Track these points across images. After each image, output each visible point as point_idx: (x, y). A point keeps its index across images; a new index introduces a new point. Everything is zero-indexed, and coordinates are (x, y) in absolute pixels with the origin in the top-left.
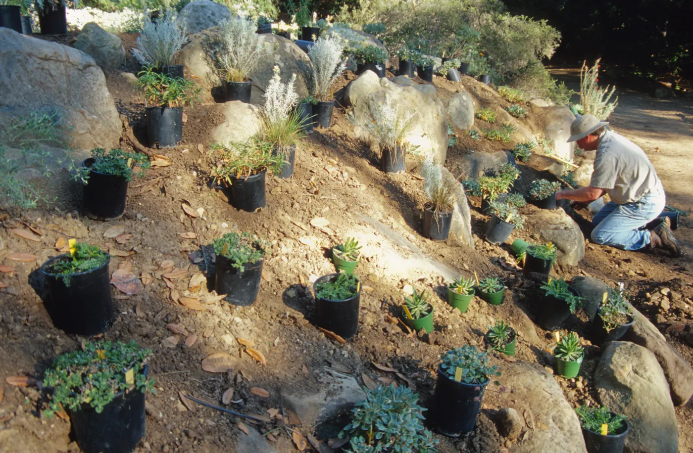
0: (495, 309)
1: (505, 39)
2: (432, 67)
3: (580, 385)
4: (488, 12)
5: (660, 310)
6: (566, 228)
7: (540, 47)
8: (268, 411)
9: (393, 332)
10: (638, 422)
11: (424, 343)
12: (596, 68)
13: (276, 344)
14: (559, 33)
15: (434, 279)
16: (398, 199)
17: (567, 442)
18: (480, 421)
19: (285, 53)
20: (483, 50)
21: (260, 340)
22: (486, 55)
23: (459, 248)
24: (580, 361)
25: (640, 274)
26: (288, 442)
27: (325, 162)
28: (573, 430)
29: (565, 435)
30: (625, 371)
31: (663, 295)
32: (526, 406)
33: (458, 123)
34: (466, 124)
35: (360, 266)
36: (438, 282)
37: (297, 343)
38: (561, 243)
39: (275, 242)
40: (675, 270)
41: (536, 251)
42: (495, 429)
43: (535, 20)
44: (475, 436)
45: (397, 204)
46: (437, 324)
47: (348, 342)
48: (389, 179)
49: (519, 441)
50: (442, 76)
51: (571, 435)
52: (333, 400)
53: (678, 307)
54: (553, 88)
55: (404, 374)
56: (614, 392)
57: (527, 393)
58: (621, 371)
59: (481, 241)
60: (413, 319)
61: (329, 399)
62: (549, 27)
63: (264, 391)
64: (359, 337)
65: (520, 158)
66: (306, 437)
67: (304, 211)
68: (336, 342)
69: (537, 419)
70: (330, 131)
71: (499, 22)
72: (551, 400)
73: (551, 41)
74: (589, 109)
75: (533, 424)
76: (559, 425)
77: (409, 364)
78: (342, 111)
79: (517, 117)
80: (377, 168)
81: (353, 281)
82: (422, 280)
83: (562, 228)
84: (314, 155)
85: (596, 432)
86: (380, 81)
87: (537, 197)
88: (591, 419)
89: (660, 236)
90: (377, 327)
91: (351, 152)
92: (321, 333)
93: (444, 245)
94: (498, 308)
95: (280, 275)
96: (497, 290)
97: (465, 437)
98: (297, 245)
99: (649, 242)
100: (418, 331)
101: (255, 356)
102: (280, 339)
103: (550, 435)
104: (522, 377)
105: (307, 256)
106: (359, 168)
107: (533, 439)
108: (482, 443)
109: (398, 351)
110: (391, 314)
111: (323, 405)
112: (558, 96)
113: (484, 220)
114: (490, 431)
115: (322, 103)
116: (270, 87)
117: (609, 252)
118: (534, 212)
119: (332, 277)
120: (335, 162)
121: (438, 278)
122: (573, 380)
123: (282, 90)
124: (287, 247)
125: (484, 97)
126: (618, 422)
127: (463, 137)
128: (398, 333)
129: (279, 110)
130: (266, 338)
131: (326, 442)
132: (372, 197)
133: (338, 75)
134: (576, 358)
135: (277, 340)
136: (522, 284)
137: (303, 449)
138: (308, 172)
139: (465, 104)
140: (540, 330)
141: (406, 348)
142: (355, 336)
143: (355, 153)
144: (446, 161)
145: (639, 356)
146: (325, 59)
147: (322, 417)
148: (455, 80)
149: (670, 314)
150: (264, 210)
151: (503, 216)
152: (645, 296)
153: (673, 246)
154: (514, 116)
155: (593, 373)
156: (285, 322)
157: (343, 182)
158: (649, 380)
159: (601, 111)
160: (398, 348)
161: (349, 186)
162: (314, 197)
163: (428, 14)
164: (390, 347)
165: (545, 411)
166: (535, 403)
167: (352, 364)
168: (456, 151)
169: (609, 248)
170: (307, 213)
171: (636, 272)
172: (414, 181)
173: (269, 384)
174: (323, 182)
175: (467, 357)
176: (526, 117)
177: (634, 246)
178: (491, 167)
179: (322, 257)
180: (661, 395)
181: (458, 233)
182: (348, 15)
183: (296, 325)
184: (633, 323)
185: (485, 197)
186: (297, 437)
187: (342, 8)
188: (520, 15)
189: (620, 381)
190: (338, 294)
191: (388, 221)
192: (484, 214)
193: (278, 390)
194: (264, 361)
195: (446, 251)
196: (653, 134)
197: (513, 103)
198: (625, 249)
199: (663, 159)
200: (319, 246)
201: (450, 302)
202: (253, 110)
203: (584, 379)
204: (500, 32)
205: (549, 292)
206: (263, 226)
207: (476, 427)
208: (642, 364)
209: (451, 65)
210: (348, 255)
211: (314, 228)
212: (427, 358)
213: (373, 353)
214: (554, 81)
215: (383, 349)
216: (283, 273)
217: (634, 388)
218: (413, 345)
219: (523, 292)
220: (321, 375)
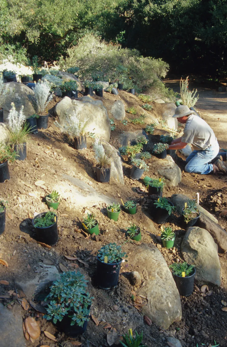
0: (132, 217)
1: (141, 70)
2: (102, 89)
3: (174, 251)
4: (132, 56)
5: (217, 204)
6: (170, 168)
7: (159, 72)
8: (8, 292)
9: (78, 237)
10: (201, 267)
11: (94, 241)
12: (187, 81)
13: (14, 254)
14: (168, 64)
15: (101, 205)
16: (84, 163)
17: (164, 284)
18: (121, 280)
19: (21, 92)
20: (131, 76)
21: (6, 253)
22: (132, 78)
23: (115, 185)
24: (173, 240)
25: (209, 186)
26: (19, 307)
27: (45, 148)
28: (167, 277)
29: (163, 280)
30: (194, 242)
31: (219, 196)
32: (144, 268)
33: (117, 117)
34: (121, 117)
35: (61, 204)
36: (103, 206)
37: (26, 252)
38: (168, 176)
39: (15, 197)
40: (225, 182)
41: (154, 184)
42: (129, 283)
43: (156, 58)
44: (118, 288)
45: (83, 165)
46: (101, 229)
47: (53, 247)
48: (79, 153)
49: (140, 287)
50: (109, 92)
51: (166, 280)
52: (43, 281)
53: (225, 202)
54: (167, 92)
55: (82, 260)
56: (190, 253)
57: (145, 262)
58: (193, 242)
59: (129, 179)
60: (88, 229)
61: (40, 281)
62: (163, 62)
63: (6, 281)
64: (59, 243)
65: (149, 132)
66: (29, 302)
67: (32, 177)
68: (46, 248)
69: (150, 274)
70: (47, 130)
71: (138, 61)
72: (156, 264)
73: (165, 69)
74: (185, 102)
75: (148, 277)
76: (160, 276)
77: (85, 254)
78: (53, 119)
79: (148, 110)
80: (73, 148)
81: (53, 216)
82: (94, 206)
83: (169, 168)
84: (39, 145)
85: (180, 276)
86: (72, 101)
87: (157, 152)
88: (178, 269)
89: (218, 166)
90: (69, 236)
91: (58, 141)
92: (38, 245)
93: (108, 185)
94: (134, 216)
95: (18, 215)
96: (133, 207)
97: (113, 289)
98: (28, 197)
99: (212, 169)
100: (91, 235)
101: (2, 263)
102: (16, 251)
103: (156, 282)
104: (142, 253)
105: (32, 202)
106: (62, 149)
107: (147, 285)
108: (121, 291)
109: (80, 247)
110: (78, 227)
111: (37, 285)
112: (170, 96)
113: (130, 167)
114: (126, 284)
115: (42, 116)
116: (10, 114)
117: (194, 176)
118: (155, 161)
119: (43, 214)
120: (50, 148)
121: (103, 204)
122: (171, 249)
123: (17, 115)
124: (22, 199)
125: (131, 101)
126: (190, 269)
127: (119, 125)
128: (80, 238)
129: (16, 125)
130: (9, 251)
131: (40, 303)
132: (70, 164)
133: (49, 101)
134: (171, 239)
135: (15, 252)
136: (146, 202)
137: (27, 310)
138: (35, 155)
139: (120, 107)
140: (156, 224)
141: (84, 245)
142: (57, 243)
143: (60, 141)
144: (110, 138)
145: (201, 234)
146: (42, 94)
147: (37, 291)
148: (116, 94)
149: (222, 206)
150: (10, 181)
151: (138, 165)
152: (210, 198)
153: (224, 170)
154: (146, 110)
155: (180, 245)
156: (19, 241)
157: (54, 158)
158: (206, 245)
159: (191, 102)
160: (80, 245)
161: (57, 159)
162: (37, 169)
163: (102, 59)
164: (76, 246)
165: (153, 270)
166: (149, 266)
167: (55, 259)
168: (115, 132)
169: (194, 174)
170: (33, 178)
171: (206, 185)
172: (92, 153)
173: (9, 277)
174: (43, 160)
175: (110, 250)
176: (152, 109)
177: (205, 172)
178: (134, 139)
179: (41, 202)
180: (211, 253)
181: (115, 177)
182: (64, 61)
183: (26, 242)
184: (200, 216)
185: (129, 156)
186: (24, 303)
187: (60, 57)
188: (148, 56)
189: (192, 248)
190: (45, 223)
191: (78, 176)
192: (130, 164)
193: (13, 280)
194: (7, 265)
195: (108, 188)
196: (217, 111)
197: (146, 103)
198: (202, 174)
199: (221, 124)
200: (39, 196)
201: (109, 217)
202: (3, 126)
203: (176, 248)
204: (139, 66)
205: (159, 206)
206: (9, 190)
207: (119, 283)
208: (202, 238)
209: (113, 86)
210: (53, 200)
211: (37, 186)
212: (95, 249)
213: (66, 251)
214: (167, 89)
215: (72, 247)
216: (20, 213)
217: (198, 251)
218: (88, 243)
219: (146, 206)
220: (37, 268)
